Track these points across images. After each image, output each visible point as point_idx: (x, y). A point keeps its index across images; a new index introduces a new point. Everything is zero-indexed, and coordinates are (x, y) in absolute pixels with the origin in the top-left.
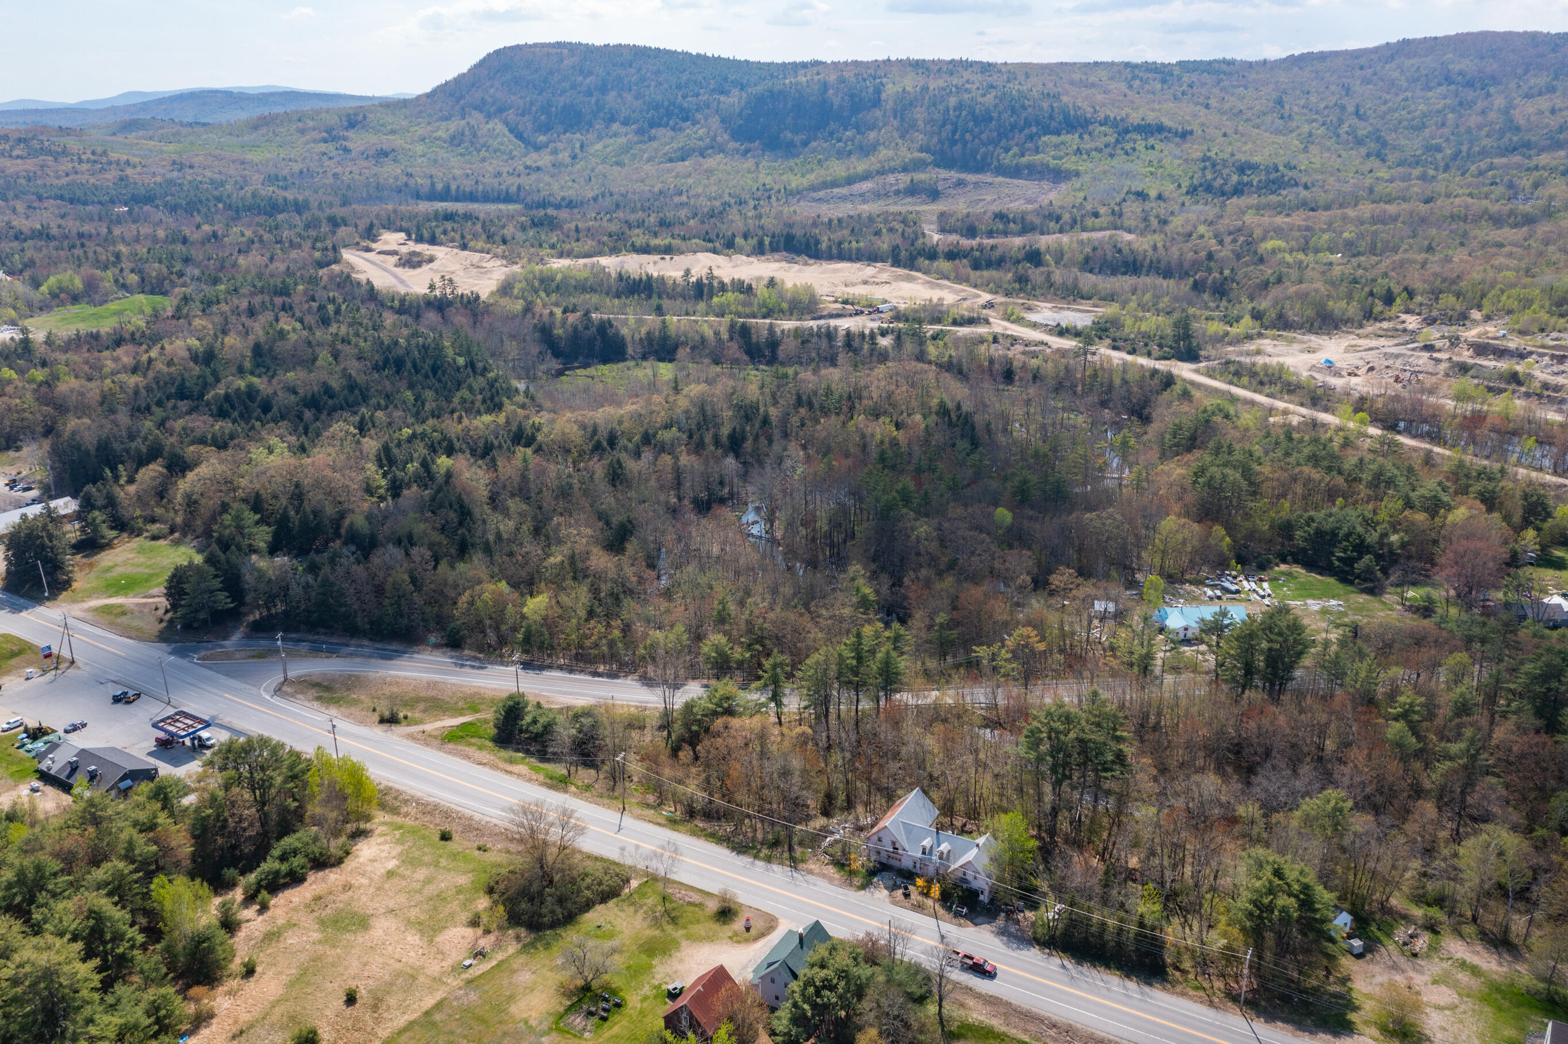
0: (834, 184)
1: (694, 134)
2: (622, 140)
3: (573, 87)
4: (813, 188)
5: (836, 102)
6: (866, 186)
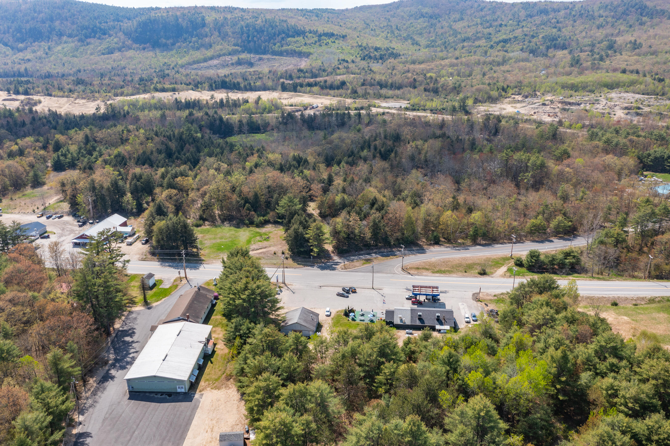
0: (198, 62)
1: (112, 41)
2: (73, 45)
3: (33, 19)
4: (189, 64)
5: (184, 24)
6: (215, 62)
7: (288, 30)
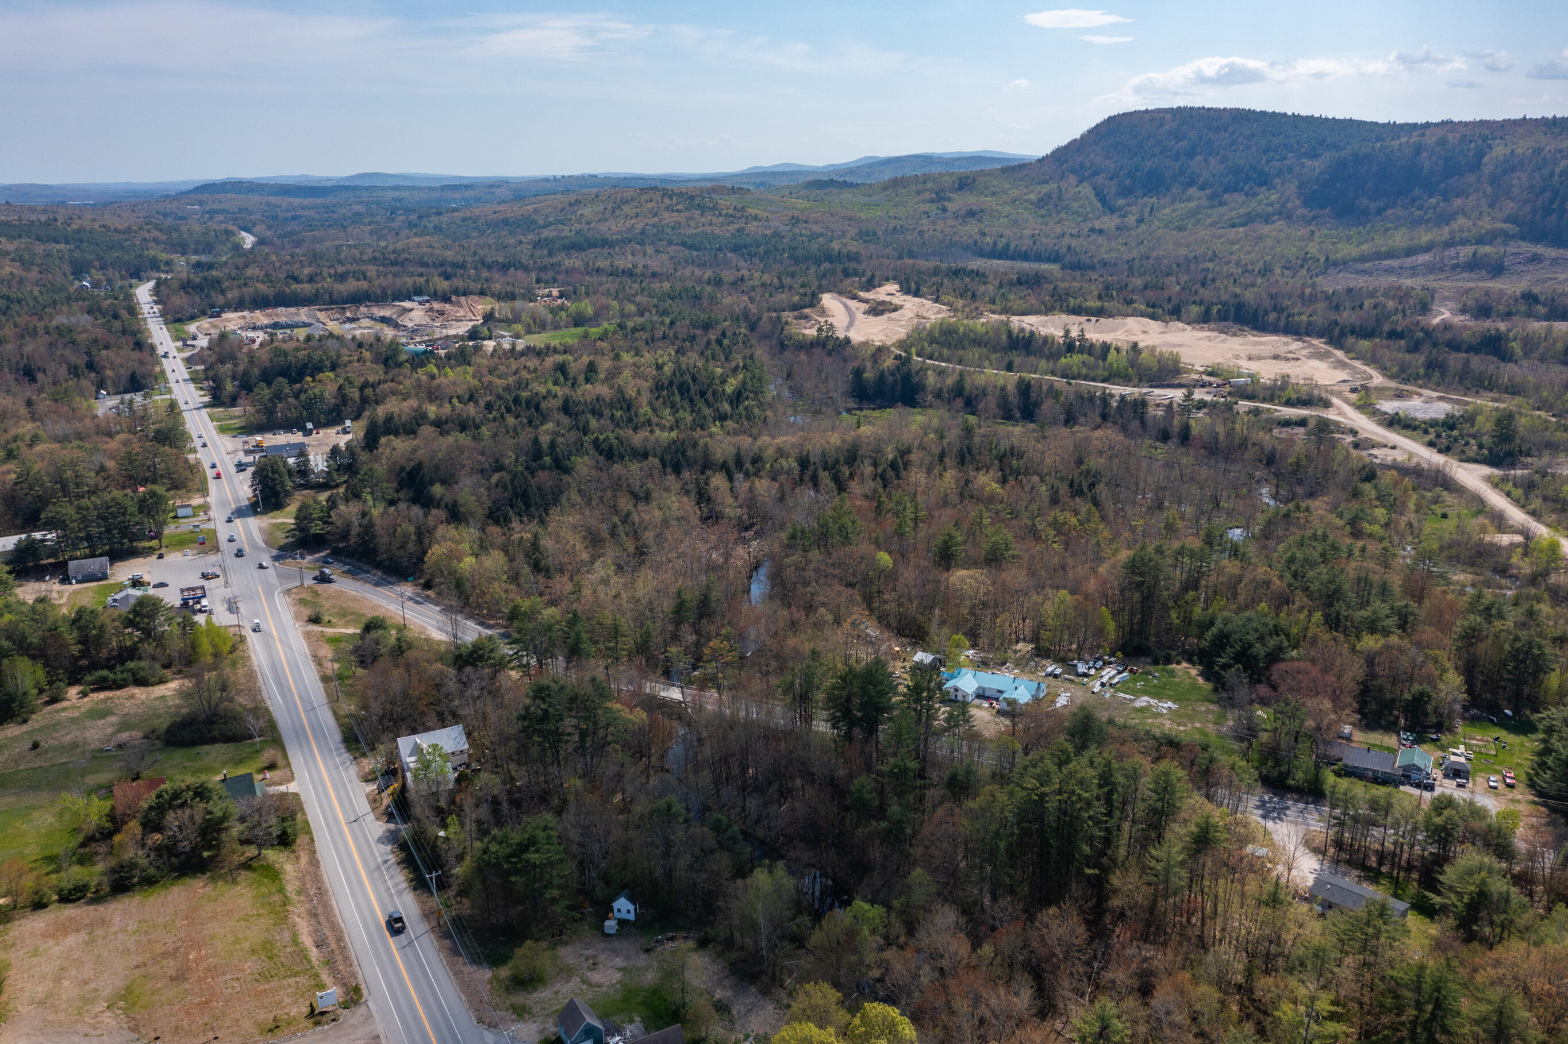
1: (1268, 198)
2: (1193, 205)
3: (1164, 151)
5: (1428, 166)
6: (1424, 259)
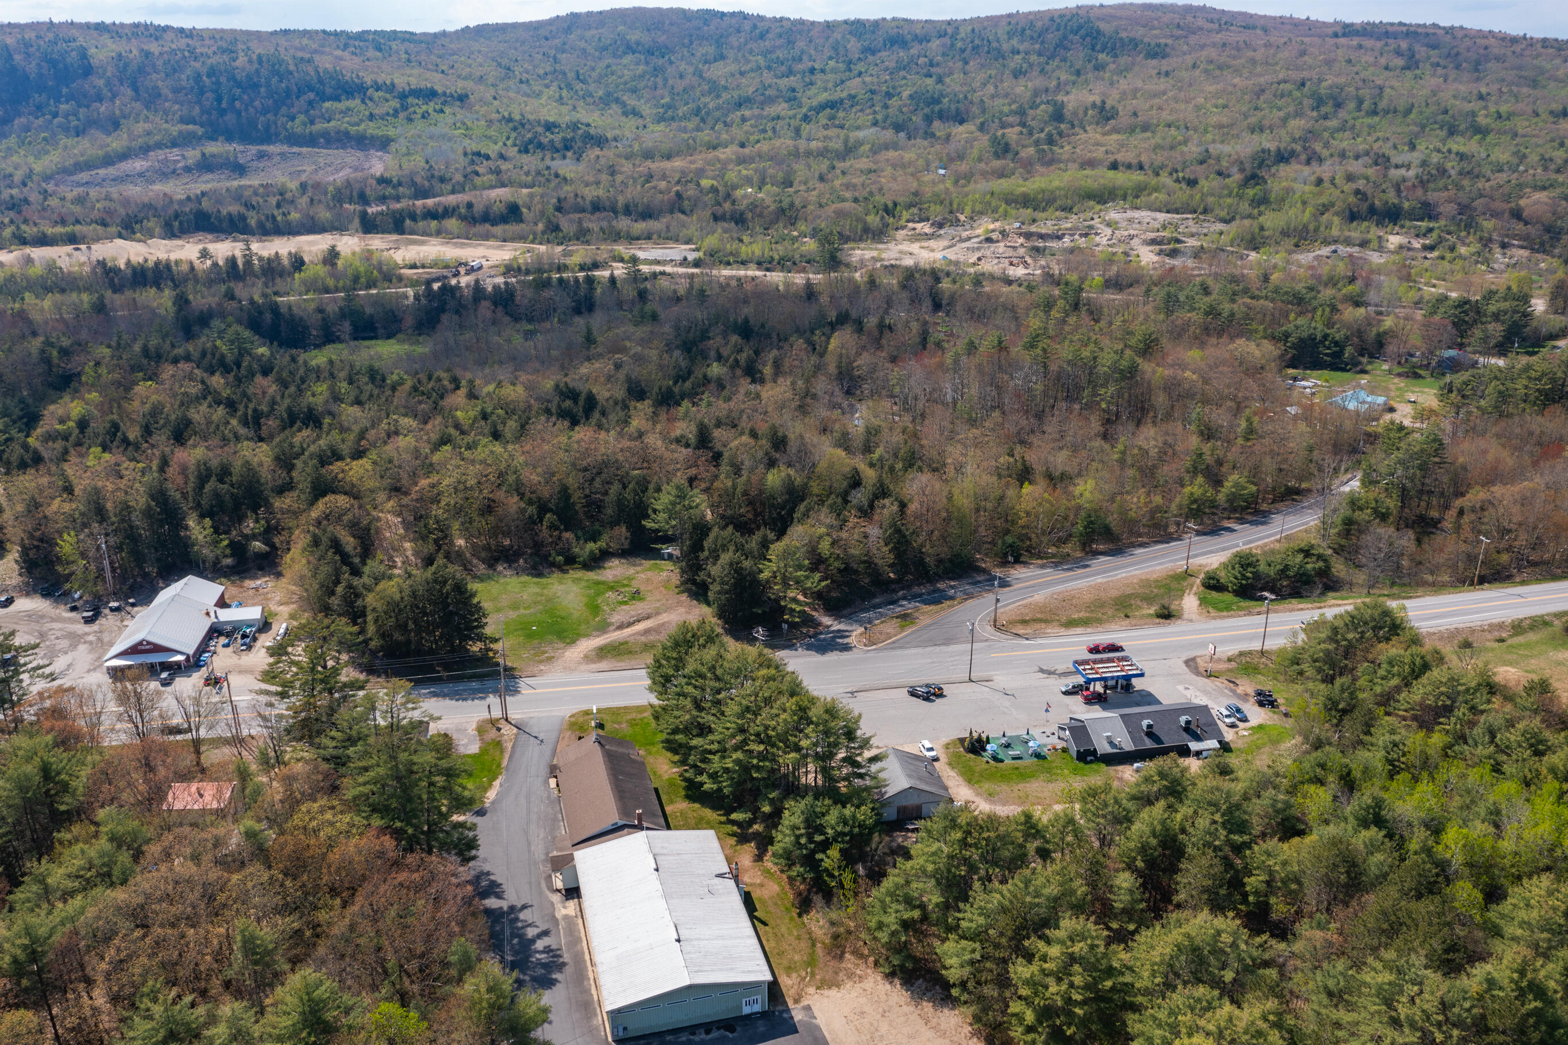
0: (88, 166)
4: (66, 171)
6: (138, 165)
7: (321, 81)
